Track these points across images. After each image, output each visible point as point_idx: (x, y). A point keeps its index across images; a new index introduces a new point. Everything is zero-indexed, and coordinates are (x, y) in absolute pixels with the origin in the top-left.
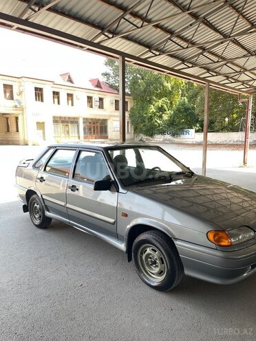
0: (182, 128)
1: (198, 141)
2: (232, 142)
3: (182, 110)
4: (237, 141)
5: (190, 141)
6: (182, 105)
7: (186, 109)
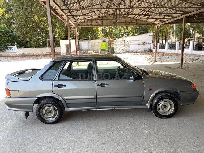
0: (6, 46)
1: (20, 54)
2: (43, 54)
3: (4, 33)
4: (47, 53)
5: (14, 54)
6: (4, 29)
7: (8, 32)
